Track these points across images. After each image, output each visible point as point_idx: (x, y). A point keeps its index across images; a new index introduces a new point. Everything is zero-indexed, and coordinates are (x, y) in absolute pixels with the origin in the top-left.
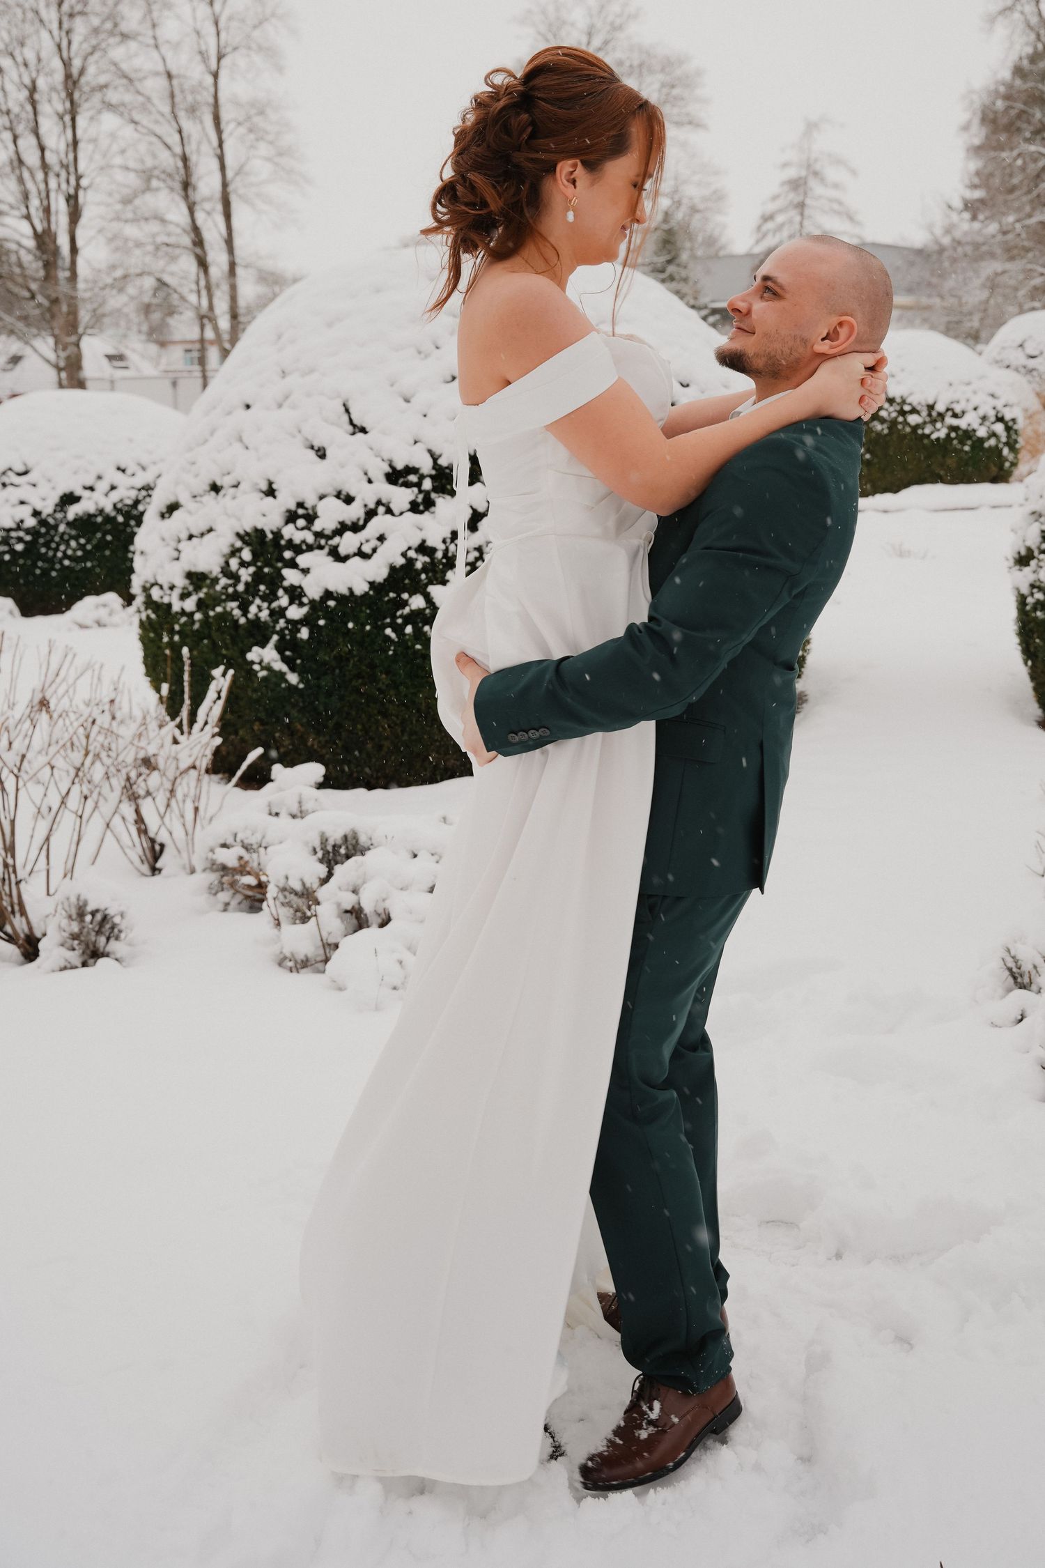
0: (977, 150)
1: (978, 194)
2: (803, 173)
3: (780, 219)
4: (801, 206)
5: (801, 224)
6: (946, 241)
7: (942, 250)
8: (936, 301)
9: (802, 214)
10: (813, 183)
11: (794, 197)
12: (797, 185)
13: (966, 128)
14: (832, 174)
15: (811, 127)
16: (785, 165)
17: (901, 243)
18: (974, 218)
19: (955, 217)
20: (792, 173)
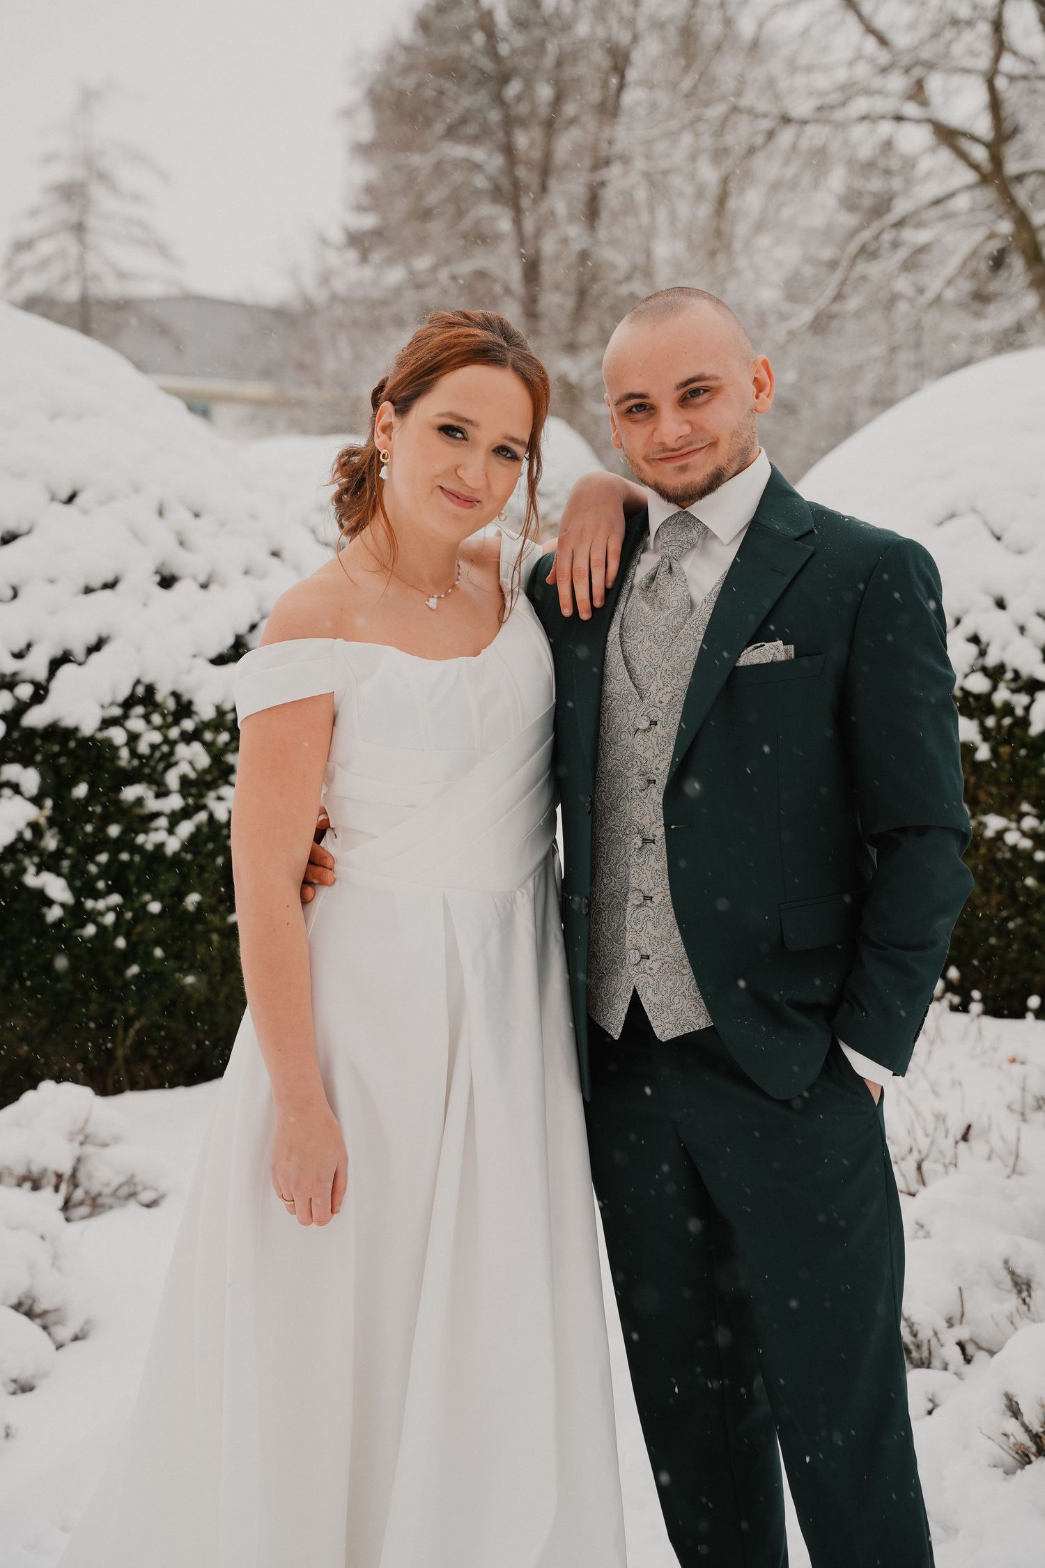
0: (364, 151)
1: (368, 221)
2: (79, 173)
3: (45, 248)
4: (79, 229)
5: (81, 260)
6: (320, 296)
7: (310, 310)
8: (310, 393)
9: (81, 241)
10: (98, 193)
11: (65, 212)
12: (71, 192)
13: (348, 113)
14: (129, 177)
15: (89, 98)
16: (49, 159)
17: (248, 298)
18: (364, 258)
19: (333, 259)
20: (62, 172)
